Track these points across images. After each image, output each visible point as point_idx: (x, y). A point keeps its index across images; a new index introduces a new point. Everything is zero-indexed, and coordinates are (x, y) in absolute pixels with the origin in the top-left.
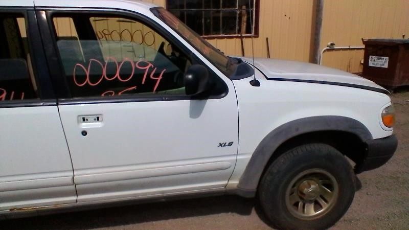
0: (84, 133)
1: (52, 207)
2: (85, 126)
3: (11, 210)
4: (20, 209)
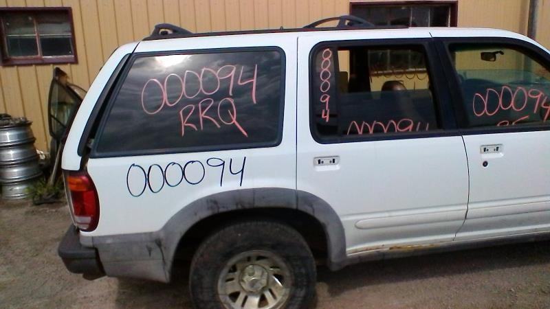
0: (485, 164)
1: (428, 245)
2: (486, 157)
3: (391, 248)
4: (399, 248)
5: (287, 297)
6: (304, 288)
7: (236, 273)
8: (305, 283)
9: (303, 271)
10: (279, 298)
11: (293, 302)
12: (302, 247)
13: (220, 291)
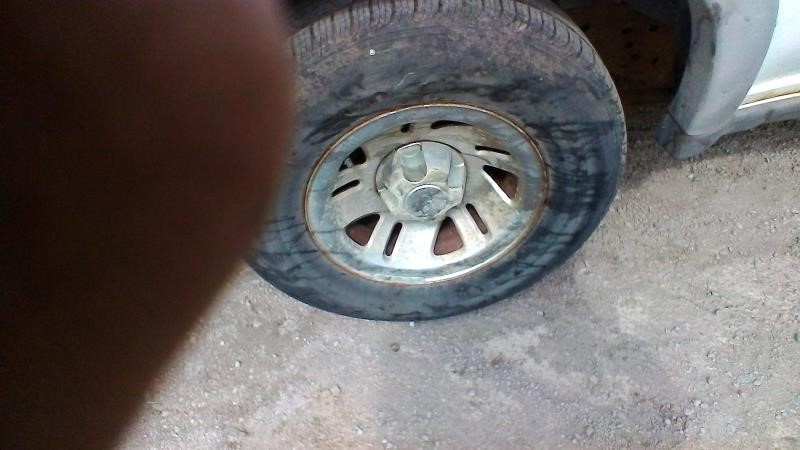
5: (522, 233)
6: (583, 213)
7: (364, 166)
8: (587, 200)
9: (590, 166)
10: (497, 233)
11: (542, 246)
12: (600, 93)
13: (314, 222)
